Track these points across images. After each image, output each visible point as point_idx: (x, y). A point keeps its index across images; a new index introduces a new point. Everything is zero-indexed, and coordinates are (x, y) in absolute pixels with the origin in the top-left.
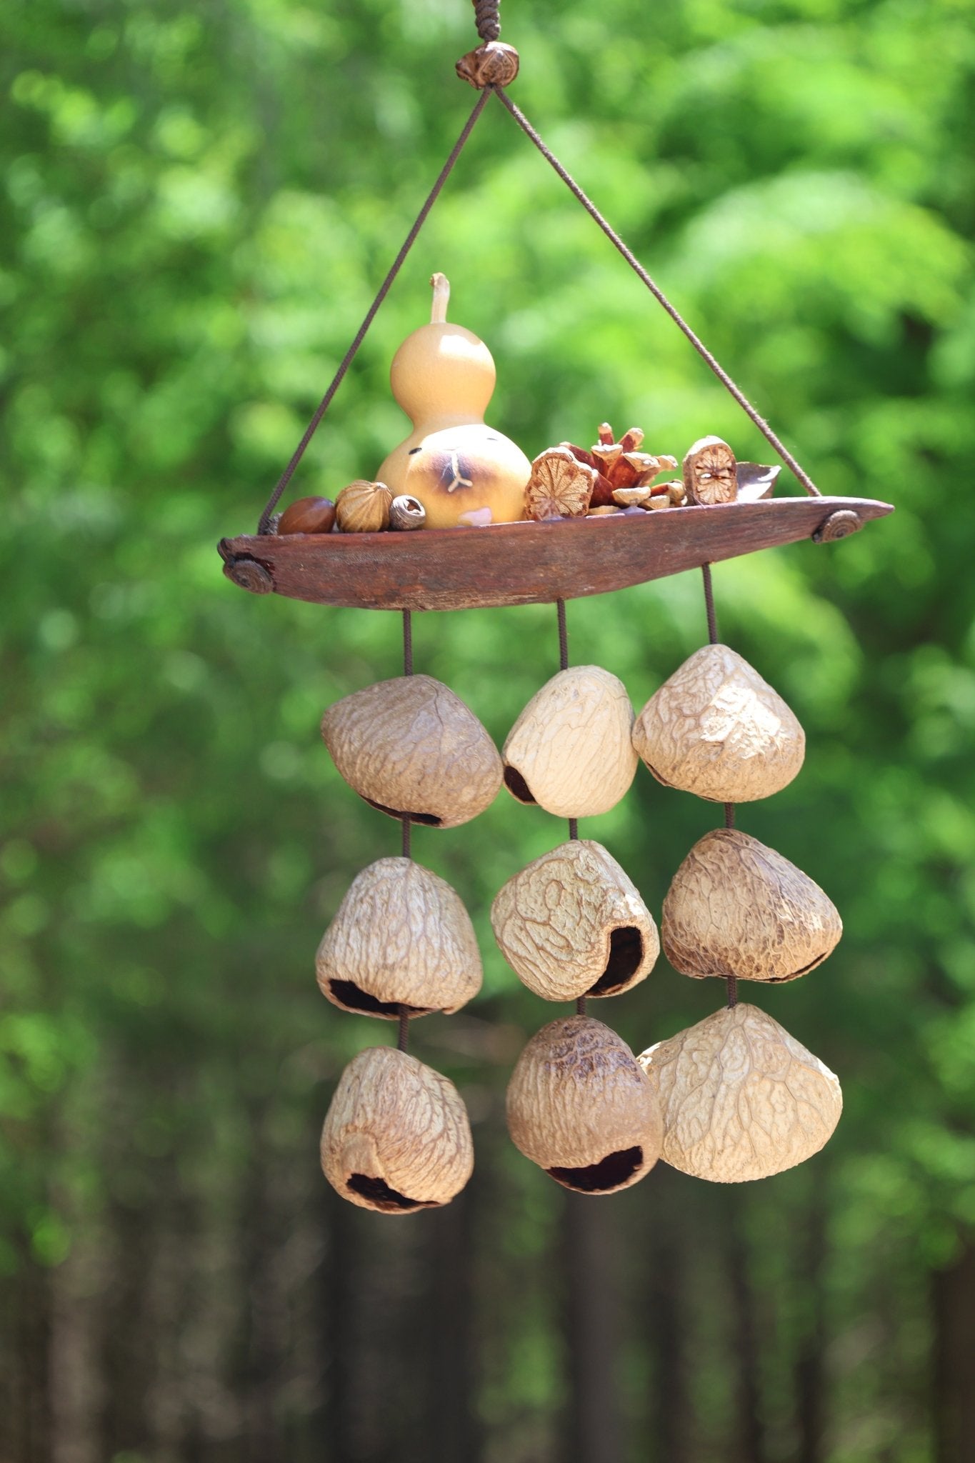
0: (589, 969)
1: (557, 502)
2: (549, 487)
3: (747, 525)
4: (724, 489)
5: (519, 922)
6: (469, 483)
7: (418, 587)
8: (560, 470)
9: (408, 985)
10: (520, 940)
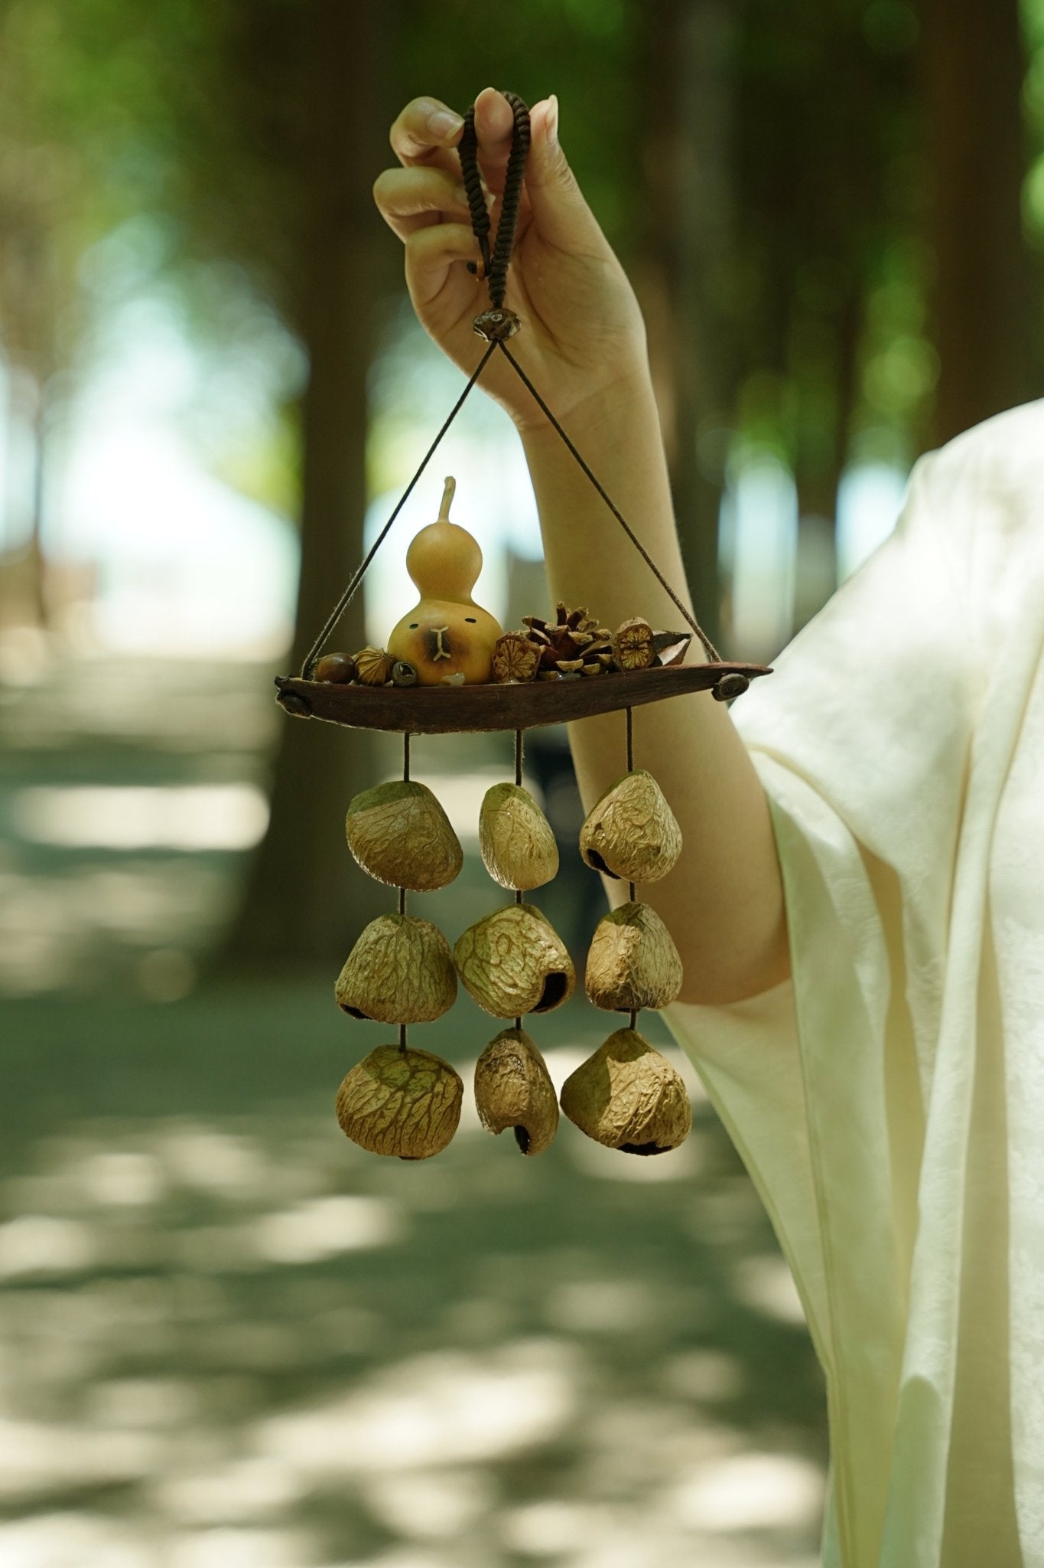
0: (529, 1001)
1: (513, 669)
2: (508, 658)
3: (658, 684)
4: (643, 657)
5: (477, 962)
6: (448, 656)
7: (413, 722)
8: (516, 648)
9: (395, 1013)
10: (478, 975)
